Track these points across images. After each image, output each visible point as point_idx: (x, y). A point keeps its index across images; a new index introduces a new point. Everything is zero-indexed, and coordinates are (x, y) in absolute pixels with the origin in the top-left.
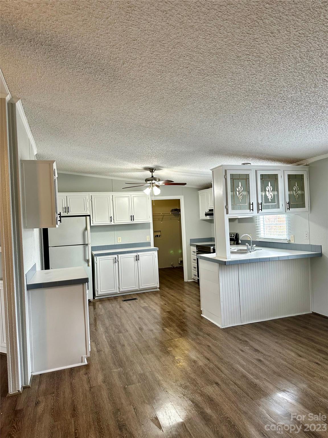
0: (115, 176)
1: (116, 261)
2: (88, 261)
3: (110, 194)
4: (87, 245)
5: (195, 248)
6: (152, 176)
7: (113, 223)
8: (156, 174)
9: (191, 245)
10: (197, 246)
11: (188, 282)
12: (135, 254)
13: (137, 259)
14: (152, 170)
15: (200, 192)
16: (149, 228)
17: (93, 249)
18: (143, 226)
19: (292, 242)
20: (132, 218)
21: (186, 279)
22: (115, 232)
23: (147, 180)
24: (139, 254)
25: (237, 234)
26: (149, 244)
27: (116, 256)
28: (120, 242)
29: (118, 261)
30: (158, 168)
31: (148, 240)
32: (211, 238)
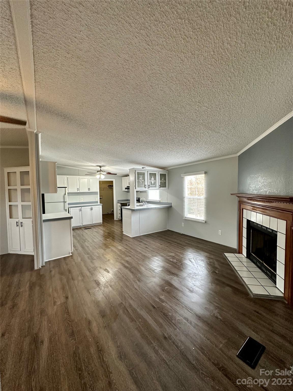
0: (80, 168)
1: (80, 210)
2: (66, 210)
3: (78, 177)
4: (66, 202)
5: (120, 204)
6: (101, 170)
7: (79, 192)
8: (102, 168)
9: (118, 203)
10: (121, 203)
11: (116, 220)
12: (91, 207)
13: (92, 209)
14: (100, 167)
15: (123, 178)
16: (98, 194)
17: (69, 204)
18: (95, 193)
19: (161, 201)
20: (89, 189)
21: (115, 219)
22: (80, 196)
23: (98, 171)
24: (92, 207)
25: (139, 198)
26: (97, 202)
27: (81, 208)
28: (83, 200)
29: (82, 211)
30: (104, 166)
31: (97, 200)
32: (128, 200)
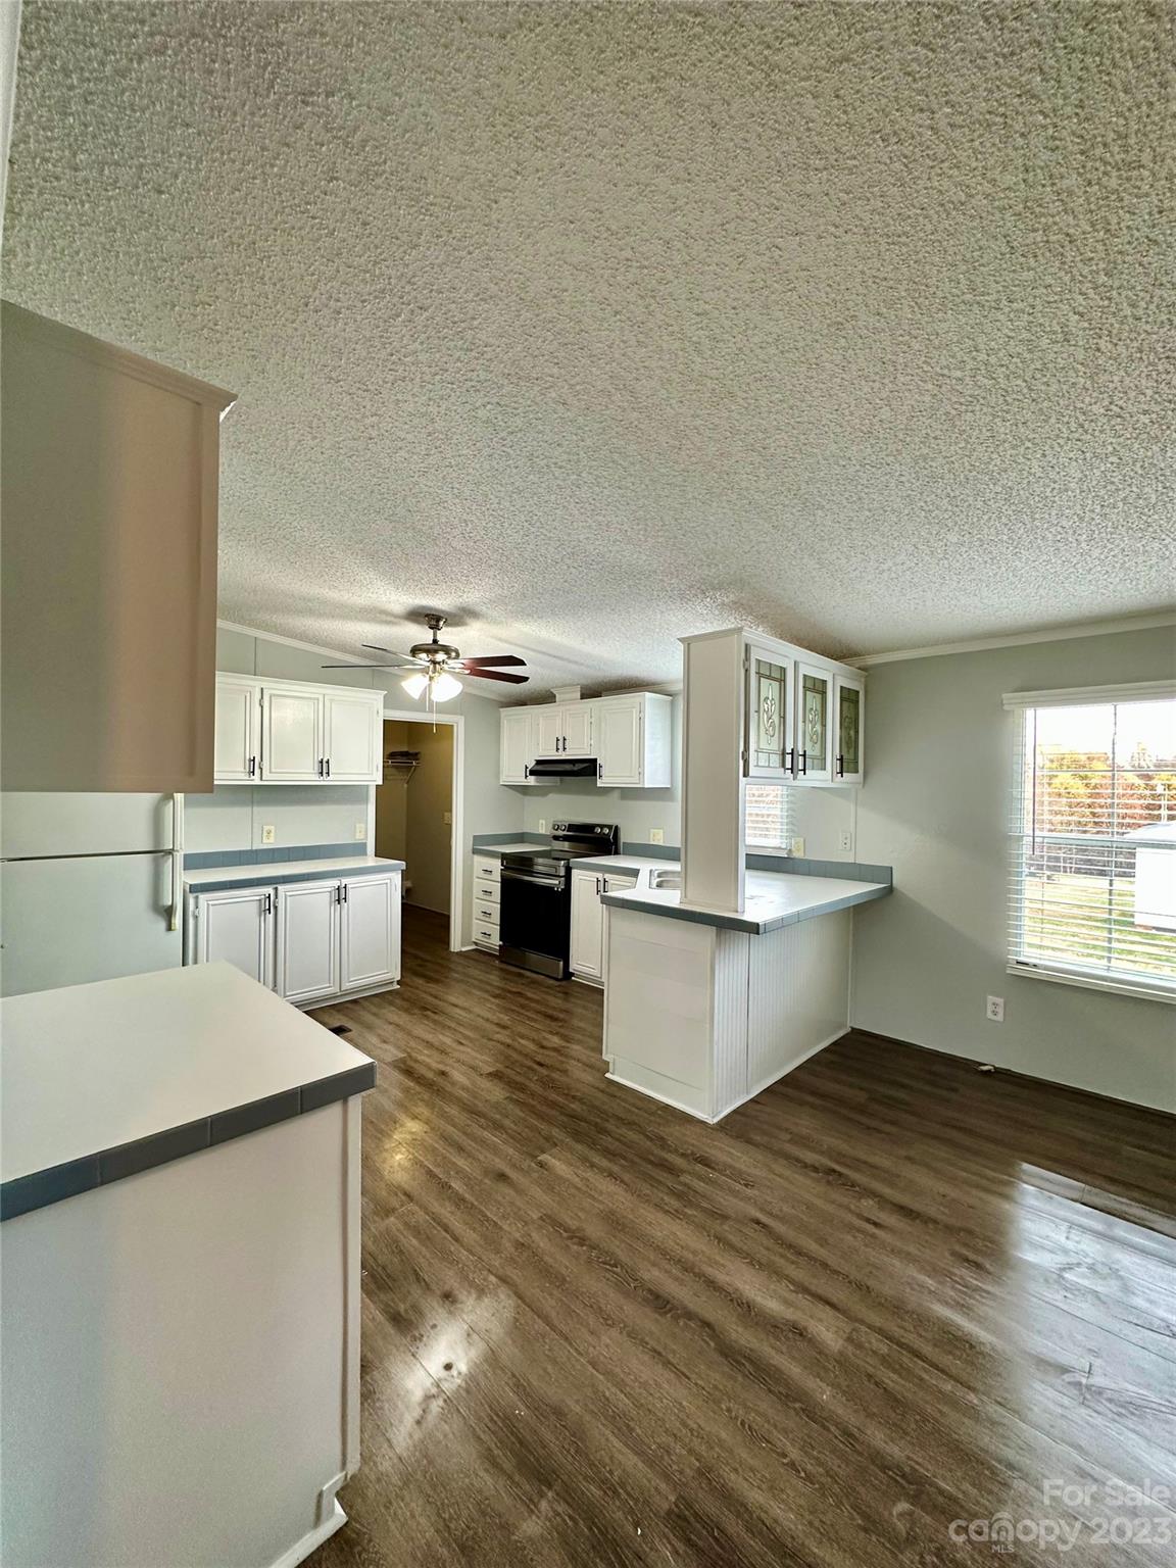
0: (267, 628)
1: (269, 907)
2: (169, 912)
3: (255, 683)
4: (170, 852)
5: (499, 862)
6: (435, 641)
7: (256, 781)
9: (475, 852)
10: (504, 857)
11: (460, 954)
12: (335, 883)
13: (340, 896)
14: (433, 619)
15: (504, 712)
16: (366, 801)
18: (348, 794)
19: (798, 854)
20: (323, 767)
21: (456, 944)
22: (255, 809)
23: (415, 651)
24: (345, 881)
25: (616, 827)
27: (269, 890)
28: (272, 840)
29: (276, 908)
31: (359, 837)
32: (523, 834)
